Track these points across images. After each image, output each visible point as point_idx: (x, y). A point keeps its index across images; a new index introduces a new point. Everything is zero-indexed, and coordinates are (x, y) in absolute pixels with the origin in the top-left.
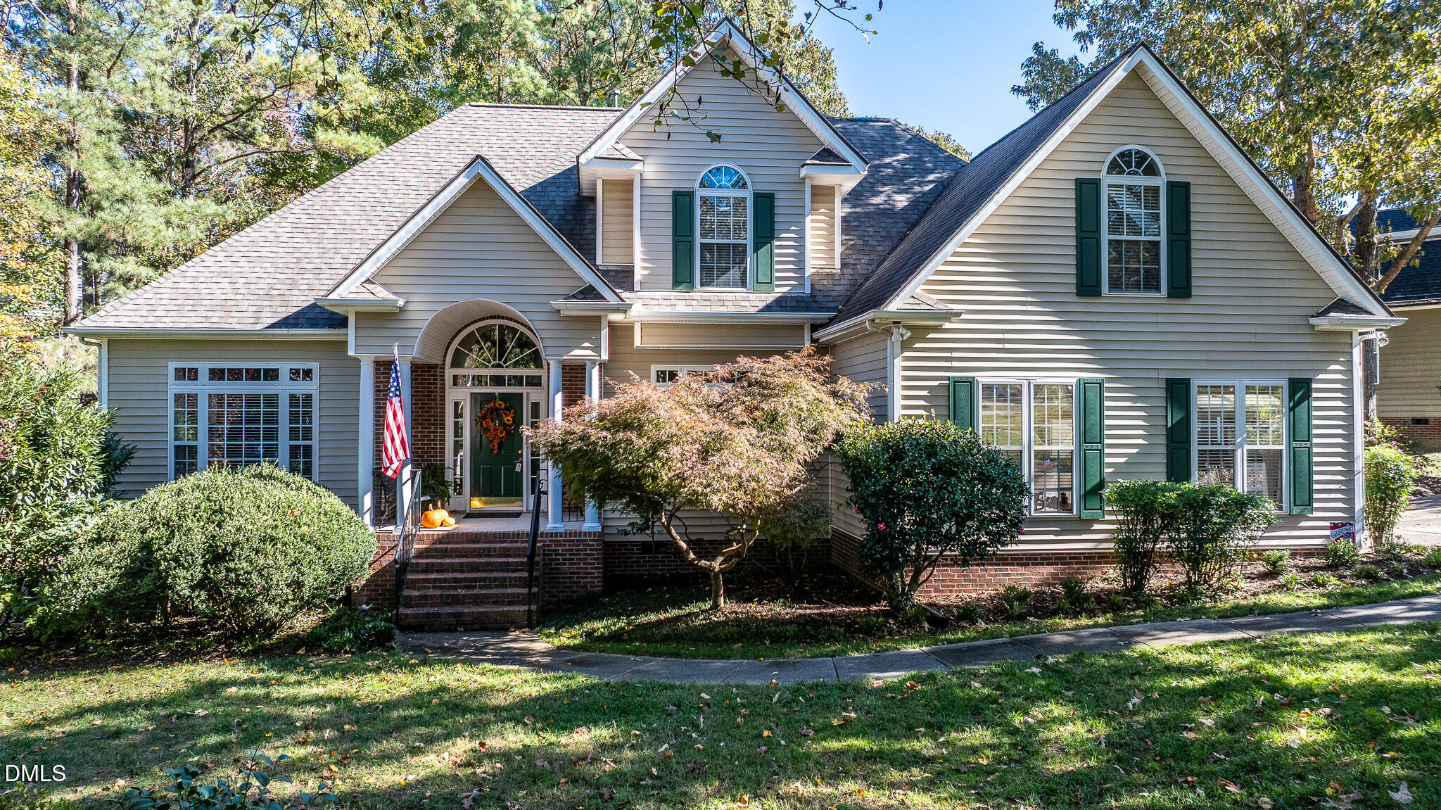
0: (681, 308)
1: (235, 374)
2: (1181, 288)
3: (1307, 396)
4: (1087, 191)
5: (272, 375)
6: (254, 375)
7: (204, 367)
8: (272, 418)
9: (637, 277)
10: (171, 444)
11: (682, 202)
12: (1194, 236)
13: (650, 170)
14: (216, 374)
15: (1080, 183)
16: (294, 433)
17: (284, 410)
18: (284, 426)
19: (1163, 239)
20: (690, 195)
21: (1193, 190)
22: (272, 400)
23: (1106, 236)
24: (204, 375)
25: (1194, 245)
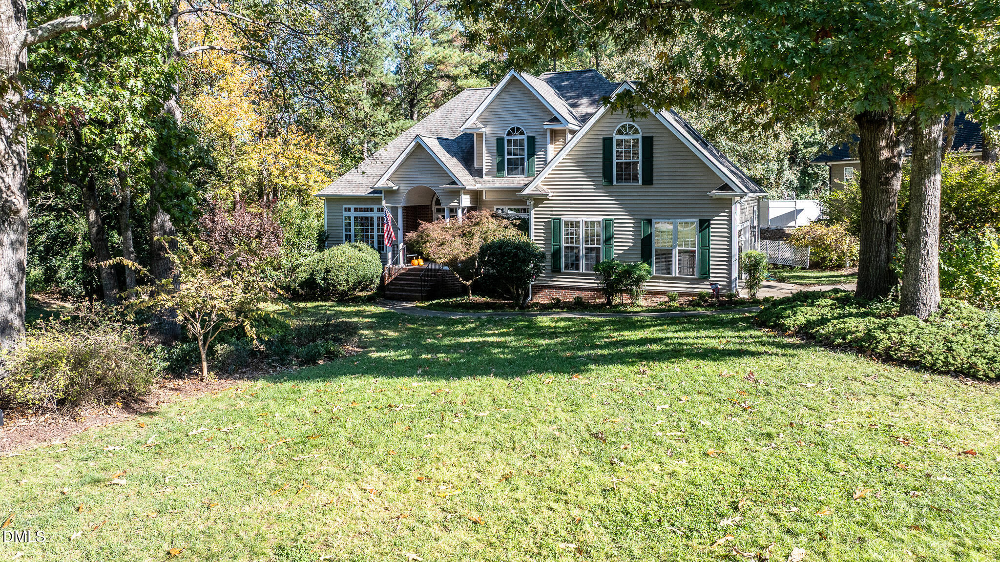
0: (497, 185)
1: (361, 210)
2: (648, 180)
3: (709, 226)
4: (607, 143)
5: (372, 210)
6: (367, 210)
7: (352, 207)
8: (372, 225)
9: (484, 171)
10: (344, 233)
11: (500, 141)
12: (655, 159)
13: (487, 130)
14: (356, 210)
15: (604, 139)
16: (378, 231)
17: (375, 222)
18: (375, 228)
19: (640, 160)
20: (503, 139)
21: (655, 139)
22: (372, 218)
23: (615, 161)
24: (352, 210)
25: (655, 163)
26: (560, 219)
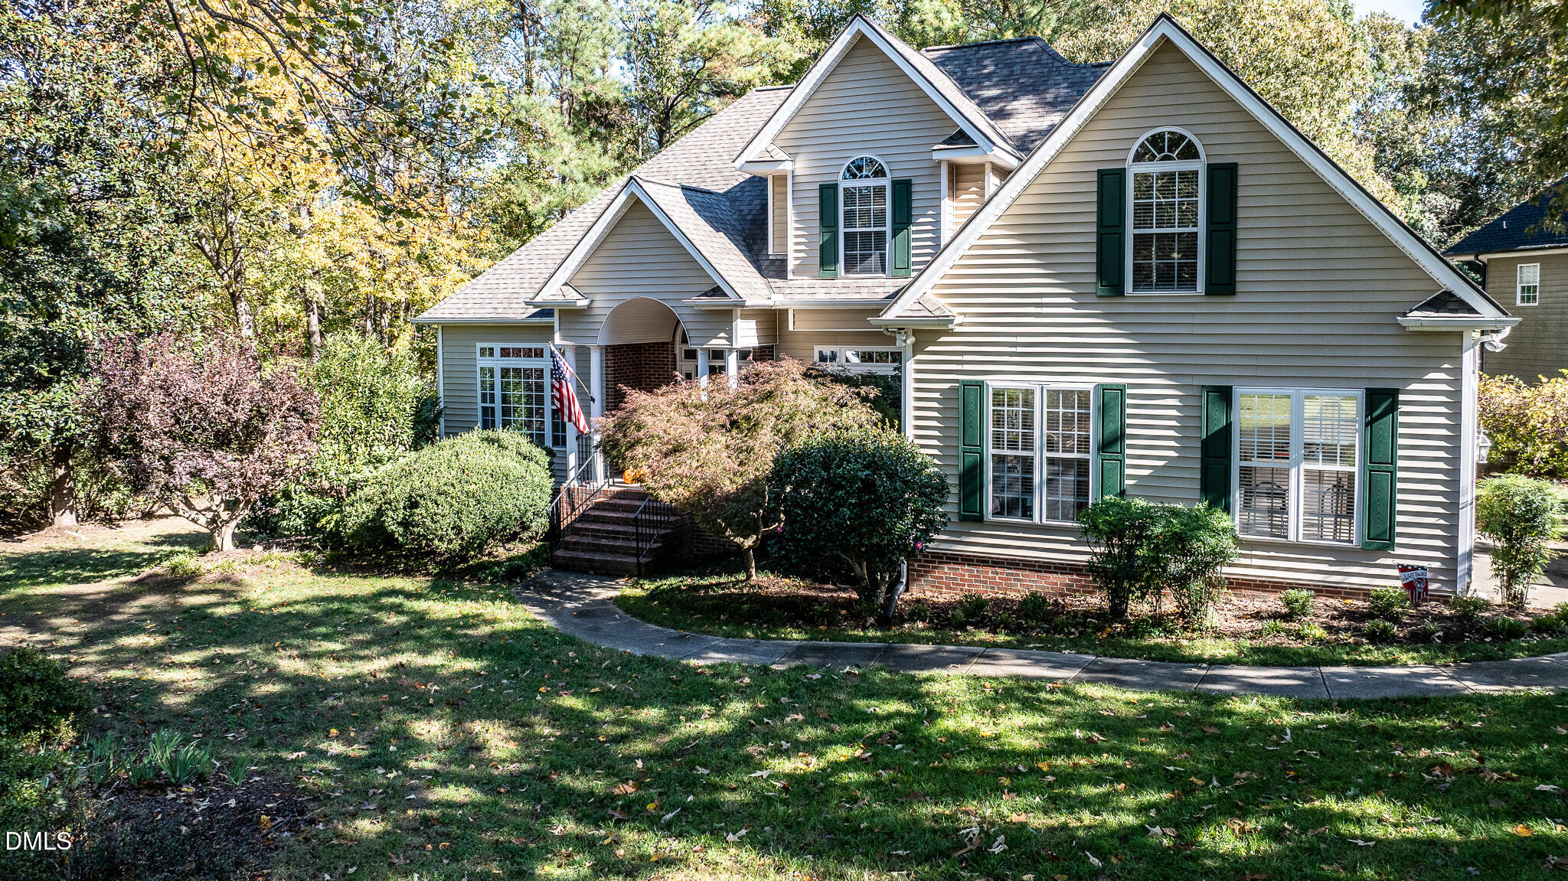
1: (517, 353)
2: (1223, 284)
3: (1392, 408)
4: (1110, 182)
5: (539, 353)
6: (528, 353)
7: (497, 347)
8: (540, 387)
9: (790, 267)
10: (480, 405)
11: (828, 192)
12: (1241, 224)
13: (800, 167)
14: (505, 353)
15: (1101, 174)
17: (547, 381)
18: (547, 393)
19: (1201, 230)
20: (834, 187)
21: (1241, 171)
22: (540, 373)
23: (1130, 231)
24: (497, 352)
25: (1240, 235)
26: (980, 385)
